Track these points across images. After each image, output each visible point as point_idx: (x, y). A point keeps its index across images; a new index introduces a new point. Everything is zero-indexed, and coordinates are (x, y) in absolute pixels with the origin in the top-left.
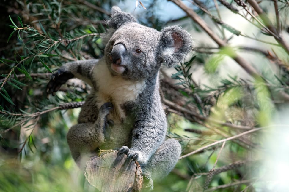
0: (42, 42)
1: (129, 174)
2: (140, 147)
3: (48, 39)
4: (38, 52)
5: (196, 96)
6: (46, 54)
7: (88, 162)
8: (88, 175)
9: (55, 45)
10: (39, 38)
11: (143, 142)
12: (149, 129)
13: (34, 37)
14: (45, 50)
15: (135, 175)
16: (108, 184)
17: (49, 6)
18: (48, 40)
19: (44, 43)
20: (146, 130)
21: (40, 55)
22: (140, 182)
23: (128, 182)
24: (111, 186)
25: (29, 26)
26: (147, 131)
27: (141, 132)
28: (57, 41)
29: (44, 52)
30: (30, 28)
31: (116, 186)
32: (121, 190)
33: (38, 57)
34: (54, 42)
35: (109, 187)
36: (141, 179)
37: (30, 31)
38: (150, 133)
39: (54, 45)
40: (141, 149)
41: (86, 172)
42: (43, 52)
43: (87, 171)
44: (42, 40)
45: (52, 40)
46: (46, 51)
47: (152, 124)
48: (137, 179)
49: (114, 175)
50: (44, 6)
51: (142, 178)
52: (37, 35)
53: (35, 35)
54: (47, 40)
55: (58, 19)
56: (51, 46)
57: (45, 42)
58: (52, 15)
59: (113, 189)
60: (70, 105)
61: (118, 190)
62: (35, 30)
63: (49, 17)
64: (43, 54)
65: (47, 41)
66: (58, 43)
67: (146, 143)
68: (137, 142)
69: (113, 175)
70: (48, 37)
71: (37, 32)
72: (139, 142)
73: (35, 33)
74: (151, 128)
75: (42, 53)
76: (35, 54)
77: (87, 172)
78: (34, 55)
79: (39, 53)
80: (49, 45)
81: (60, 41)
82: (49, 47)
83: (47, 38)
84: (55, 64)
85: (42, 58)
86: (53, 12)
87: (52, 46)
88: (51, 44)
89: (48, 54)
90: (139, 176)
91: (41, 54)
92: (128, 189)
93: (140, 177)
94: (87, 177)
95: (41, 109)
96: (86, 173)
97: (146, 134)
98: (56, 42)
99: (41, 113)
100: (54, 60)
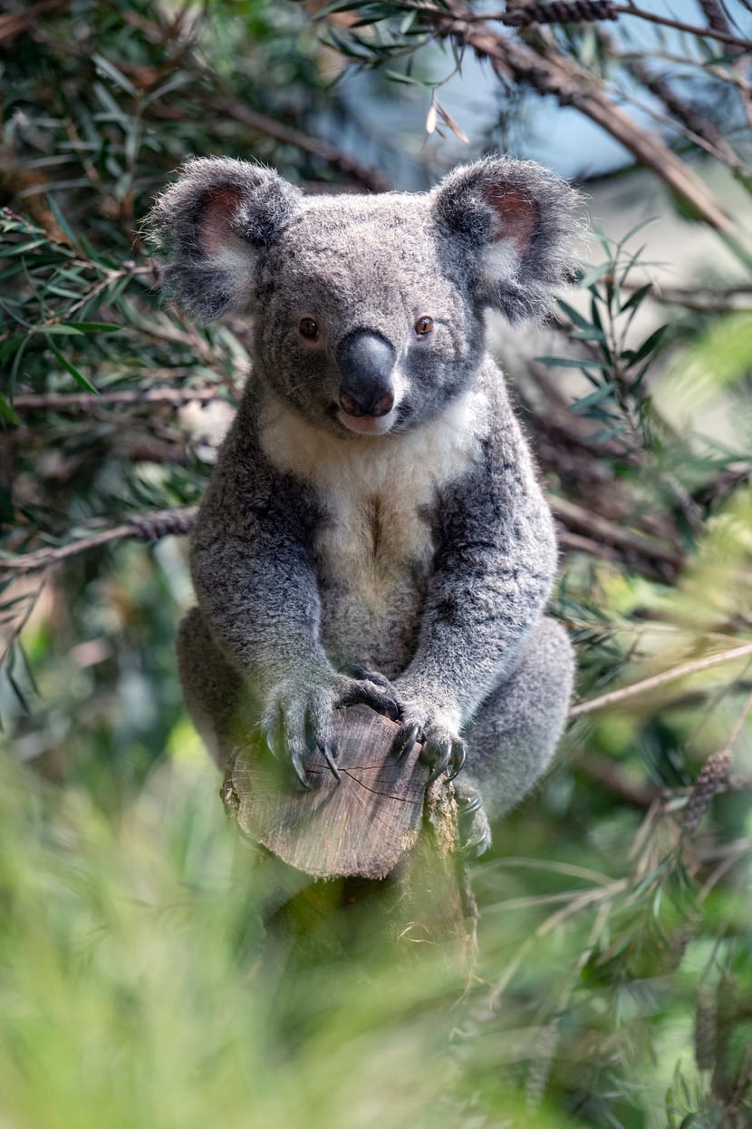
0: (59, 274)
1: (400, 796)
2: (458, 661)
3: (82, 260)
4: (44, 314)
5: (668, 485)
6: (74, 322)
7: (239, 750)
8: (238, 801)
9: (111, 288)
10: (47, 259)
11: (469, 642)
12: (499, 584)
13: (28, 255)
14: (69, 307)
15: (425, 800)
16: (320, 835)
17: (90, 130)
18: (84, 265)
19: (68, 280)
20: (488, 588)
21: (51, 327)
22: (445, 828)
23: (397, 829)
24: (330, 844)
25: (5, 213)
26: (491, 594)
27: (468, 593)
28: (116, 268)
29: (67, 316)
30: (14, 220)
31: (349, 844)
32: (368, 861)
33: (42, 335)
34: (106, 276)
35: (323, 845)
36: (448, 815)
37: (11, 231)
38: (499, 599)
39: (107, 287)
40: (458, 671)
41: (231, 790)
42: (61, 315)
43: (235, 785)
44: (60, 267)
45: (98, 265)
46: (73, 309)
47: (510, 563)
48: (433, 814)
49: (343, 799)
50: (72, 131)
51: (451, 812)
52: (41, 247)
53: (31, 246)
54: (77, 266)
55: (126, 180)
56: (93, 289)
57: (71, 274)
58: (100, 165)
59: (337, 854)
60: (172, 522)
61: (358, 858)
62: (31, 229)
63: (92, 173)
64: (61, 323)
65: (78, 270)
66: (121, 279)
67: (480, 645)
68: (448, 639)
69: (340, 801)
70: (84, 256)
71: (39, 236)
72: (454, 639)
73: (28, 238)
74: (505, 577)
75: (57, 320)
76: (33, 322)
77: (234, 789)
78: (28, 329)
79: (48, 319)
80: (87, 286)
81: (128, 269)
82: (85, 294)
83: (78, 258)
84: (115, 356)
85: (58, 338)
86: (104, 155)
87: (97, 291)
88: (94, 284)
89: (80, 321)
90: (438, 802)
91: (54, 323)
92: (398, 853)
93: (445, 807)
94: (237, 809)
95: (59, 535)
96: (233, 793)
97: (487, 605)
98: (114, 274)
99: (60, 553)
100: (111, 340)
